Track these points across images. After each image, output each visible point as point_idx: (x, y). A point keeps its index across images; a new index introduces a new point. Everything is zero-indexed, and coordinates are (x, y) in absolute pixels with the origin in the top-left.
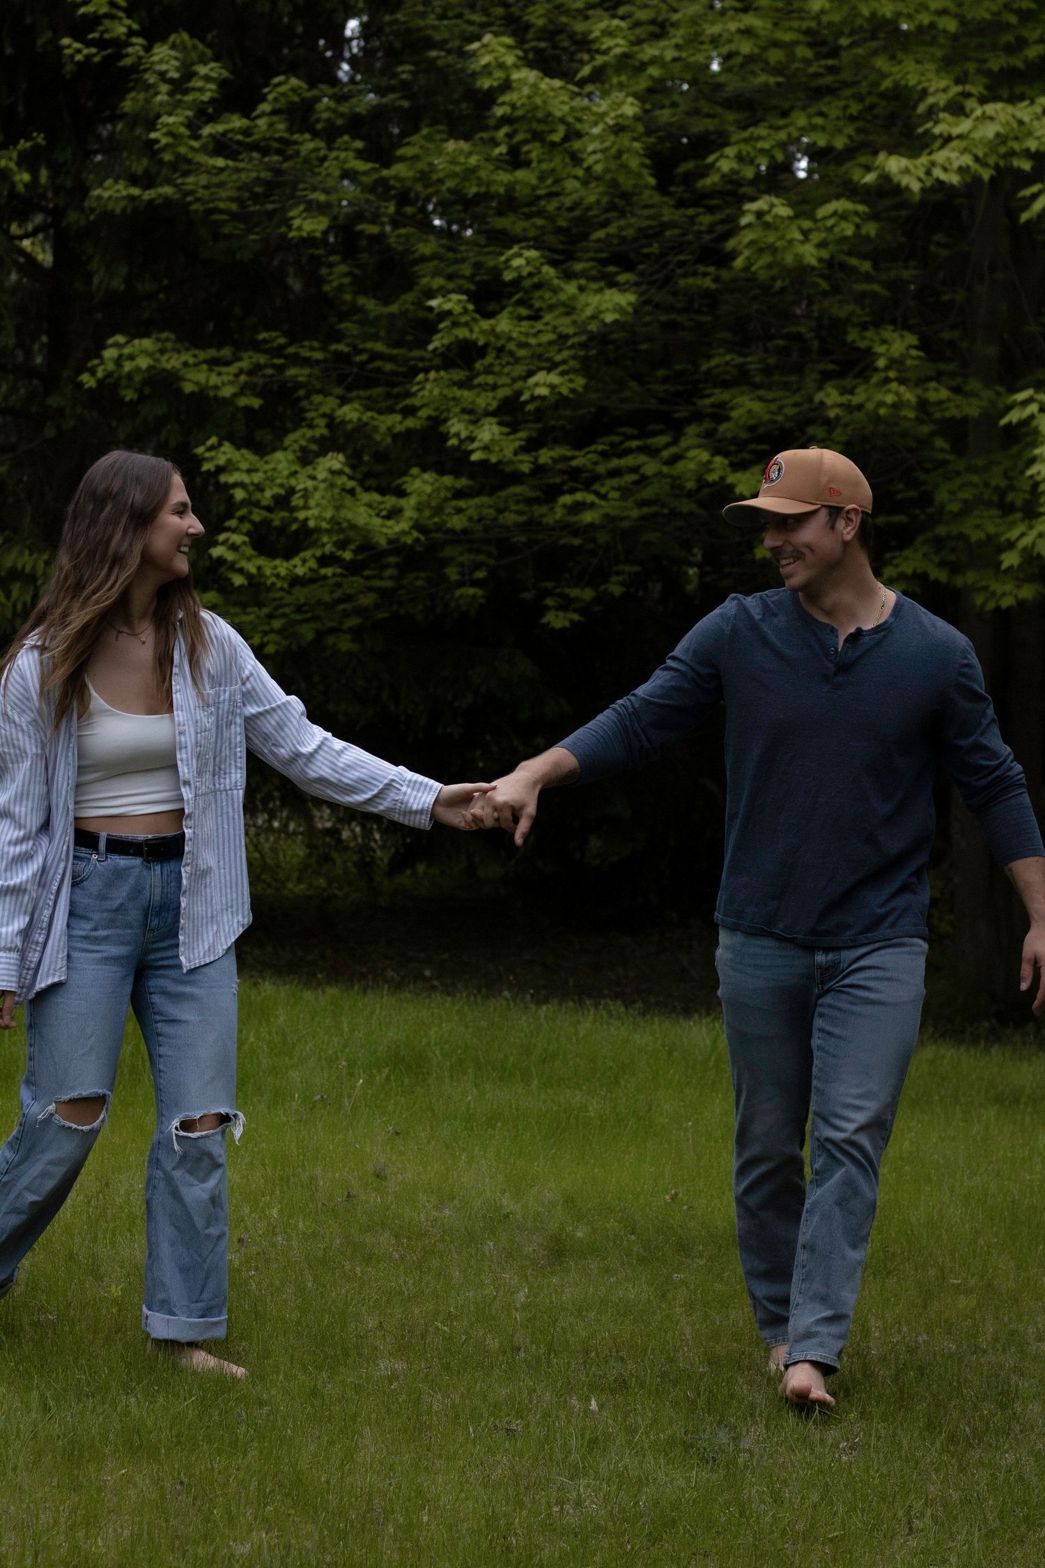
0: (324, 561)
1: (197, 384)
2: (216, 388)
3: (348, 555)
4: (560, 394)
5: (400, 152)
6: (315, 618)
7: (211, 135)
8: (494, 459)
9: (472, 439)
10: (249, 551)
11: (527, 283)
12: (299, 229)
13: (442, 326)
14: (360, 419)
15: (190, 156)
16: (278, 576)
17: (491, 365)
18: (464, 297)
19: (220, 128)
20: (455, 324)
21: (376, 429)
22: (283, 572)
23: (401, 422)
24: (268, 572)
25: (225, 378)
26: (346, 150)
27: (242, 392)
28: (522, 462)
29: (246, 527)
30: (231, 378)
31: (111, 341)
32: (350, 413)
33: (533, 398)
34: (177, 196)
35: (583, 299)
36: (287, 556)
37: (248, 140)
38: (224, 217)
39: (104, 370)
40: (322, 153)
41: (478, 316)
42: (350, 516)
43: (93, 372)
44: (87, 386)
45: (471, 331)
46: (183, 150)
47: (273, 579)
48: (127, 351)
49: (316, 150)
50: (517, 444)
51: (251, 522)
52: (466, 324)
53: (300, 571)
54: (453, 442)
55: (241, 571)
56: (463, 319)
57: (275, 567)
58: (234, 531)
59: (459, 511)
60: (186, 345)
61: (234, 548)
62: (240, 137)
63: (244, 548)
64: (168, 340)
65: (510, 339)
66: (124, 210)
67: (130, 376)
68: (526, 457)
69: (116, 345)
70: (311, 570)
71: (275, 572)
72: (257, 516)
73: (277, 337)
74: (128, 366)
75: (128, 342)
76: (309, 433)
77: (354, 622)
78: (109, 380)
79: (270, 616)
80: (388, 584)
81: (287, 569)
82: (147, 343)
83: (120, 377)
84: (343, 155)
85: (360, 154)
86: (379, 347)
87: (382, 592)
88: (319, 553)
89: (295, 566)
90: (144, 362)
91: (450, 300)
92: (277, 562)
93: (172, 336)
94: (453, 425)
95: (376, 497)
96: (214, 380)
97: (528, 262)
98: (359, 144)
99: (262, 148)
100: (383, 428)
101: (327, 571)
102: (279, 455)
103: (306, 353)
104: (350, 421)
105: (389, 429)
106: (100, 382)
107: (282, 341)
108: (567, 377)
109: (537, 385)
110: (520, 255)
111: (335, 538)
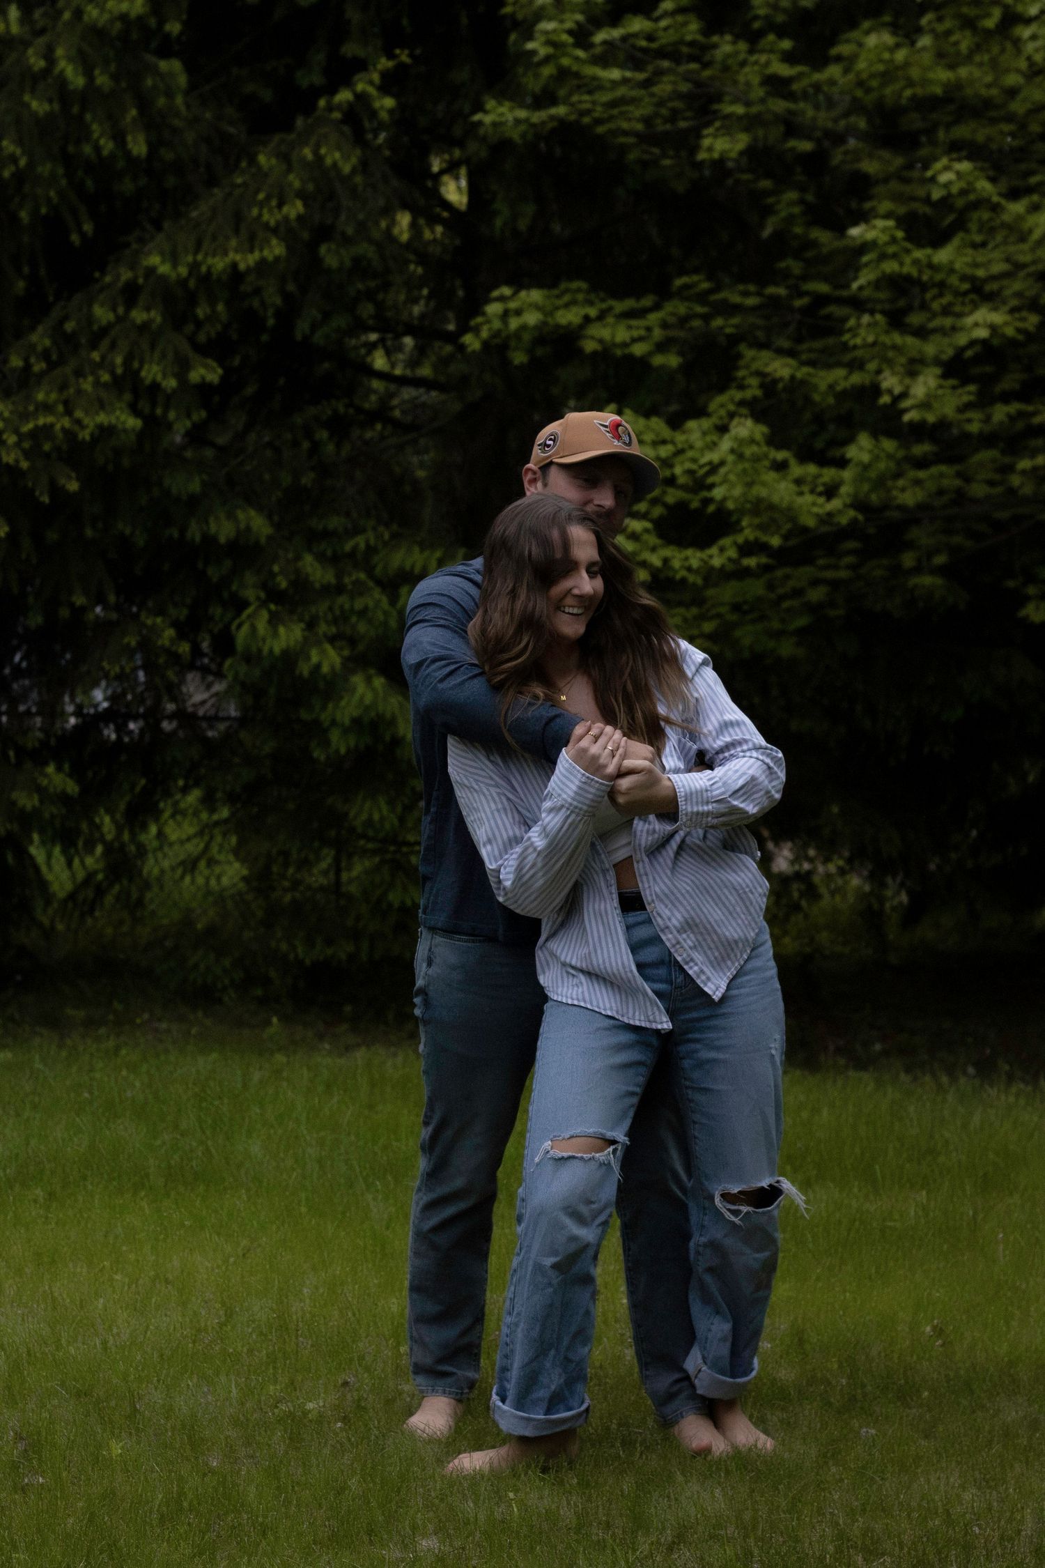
0: (747, 549)
1: (601, 341)
2: (625, 345)
3: (775, 541)
4: (1003, 336)
5: (834, 51)
6: (762, 618)
7: (605, 42)
8: (931, 418)
9: (904, 395)
10: (653, 540)
11: (960, 203)
12: (710, 149)
13: (865, 259)
14: (793, 377)
15: (575, 68)
16: (689, 569)
17: (950, 304)
18: (891, 223)
19: (616, 33)
20: (883, 257)
21: (815, 387)
22: (695, 563)
23: (846, 378)
24: (676, 564)
25: (635, 333)
26: (771, 51)
27: (661, 347)
28: (969, 421)
29: (657, 511)
30: (642, 332)
31: (495, 294)
32: (781, 368)
33: (973, 343)
34: (573, 117)
35: (1031, 220)
36: (703, 543)
37: (654, 45)
38: (631, 140)
39: (490, 329)
40: (742, 56)
41: (908, 245)
42: (764, 492)
43: (476, 330)
44: (469, 349)
45: (902, 264)
46: (565, 62)
47: (683, 573)
48: (513, 305)
49: (737, 53)
50: (966, 399)
51: (665, 505)
52: (895, 256)
53: (717, 562)
54: (885, 399)
55: (644, 564)
56: (891, 250)
57: (687, 559)
58: (643, 516)
59: (918, 482)
60: (602, 294)
61: (634, 537)
62: (643, 43)
63: (646, 537)
64: (579, 290)
65: (952, 271)
66: (523, 136)
67: (518, 334)
68: (975, 415)
69: (502, 299)
70: (730, 559)
71: (687, 564)
72: (672, 496)
73: (700, 281)
74: (514, 323)
75: (515, 293)
76: (738, 395)
77: (802, 621)
78: (497, 341)
79: (702, 617)
80: (843, 574)
81: (702, 560)
82: (536, 295)
83: (508, 337)
84: (763, 58)
85: (789, 58)
86: (823, 288)
87: (835, 584)
88: (740, 539)
89: (711, 557)
90: (532, 318)
91: (874, 227)
92: (689, 552)
93: (583, 285)
94: (885, 379)
95: (812, 469)
96: (622, 334)
97: (959, 174)
98: (786, 44)
99: (672, 53)
100: (823, 386)
101: (751, 562)
102: (692, 424)
103: (736, 299)
104: (781, 379)
105: (831, 387)
106: (486, 344)
107: (705, 285)
108: (1017, 315)
109: (976, 325)
110: (947, 168)
111: (757, 521)
